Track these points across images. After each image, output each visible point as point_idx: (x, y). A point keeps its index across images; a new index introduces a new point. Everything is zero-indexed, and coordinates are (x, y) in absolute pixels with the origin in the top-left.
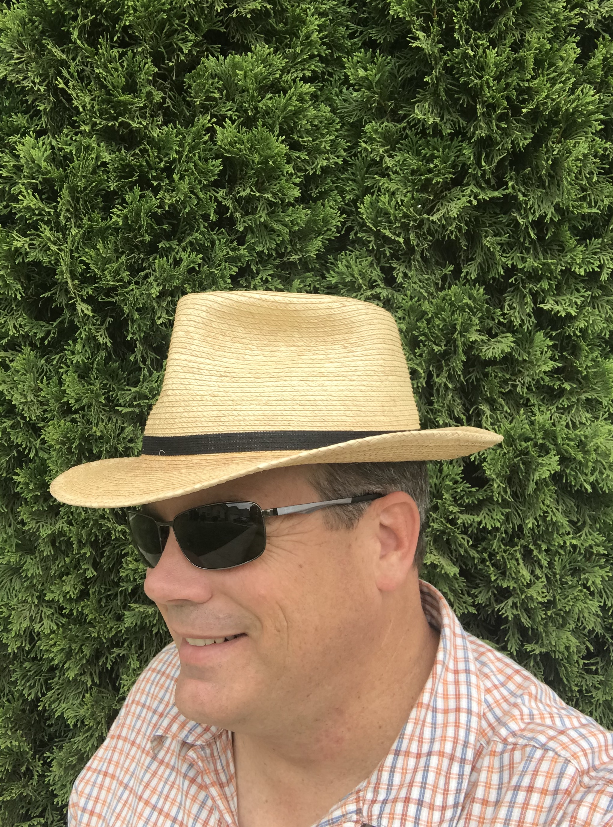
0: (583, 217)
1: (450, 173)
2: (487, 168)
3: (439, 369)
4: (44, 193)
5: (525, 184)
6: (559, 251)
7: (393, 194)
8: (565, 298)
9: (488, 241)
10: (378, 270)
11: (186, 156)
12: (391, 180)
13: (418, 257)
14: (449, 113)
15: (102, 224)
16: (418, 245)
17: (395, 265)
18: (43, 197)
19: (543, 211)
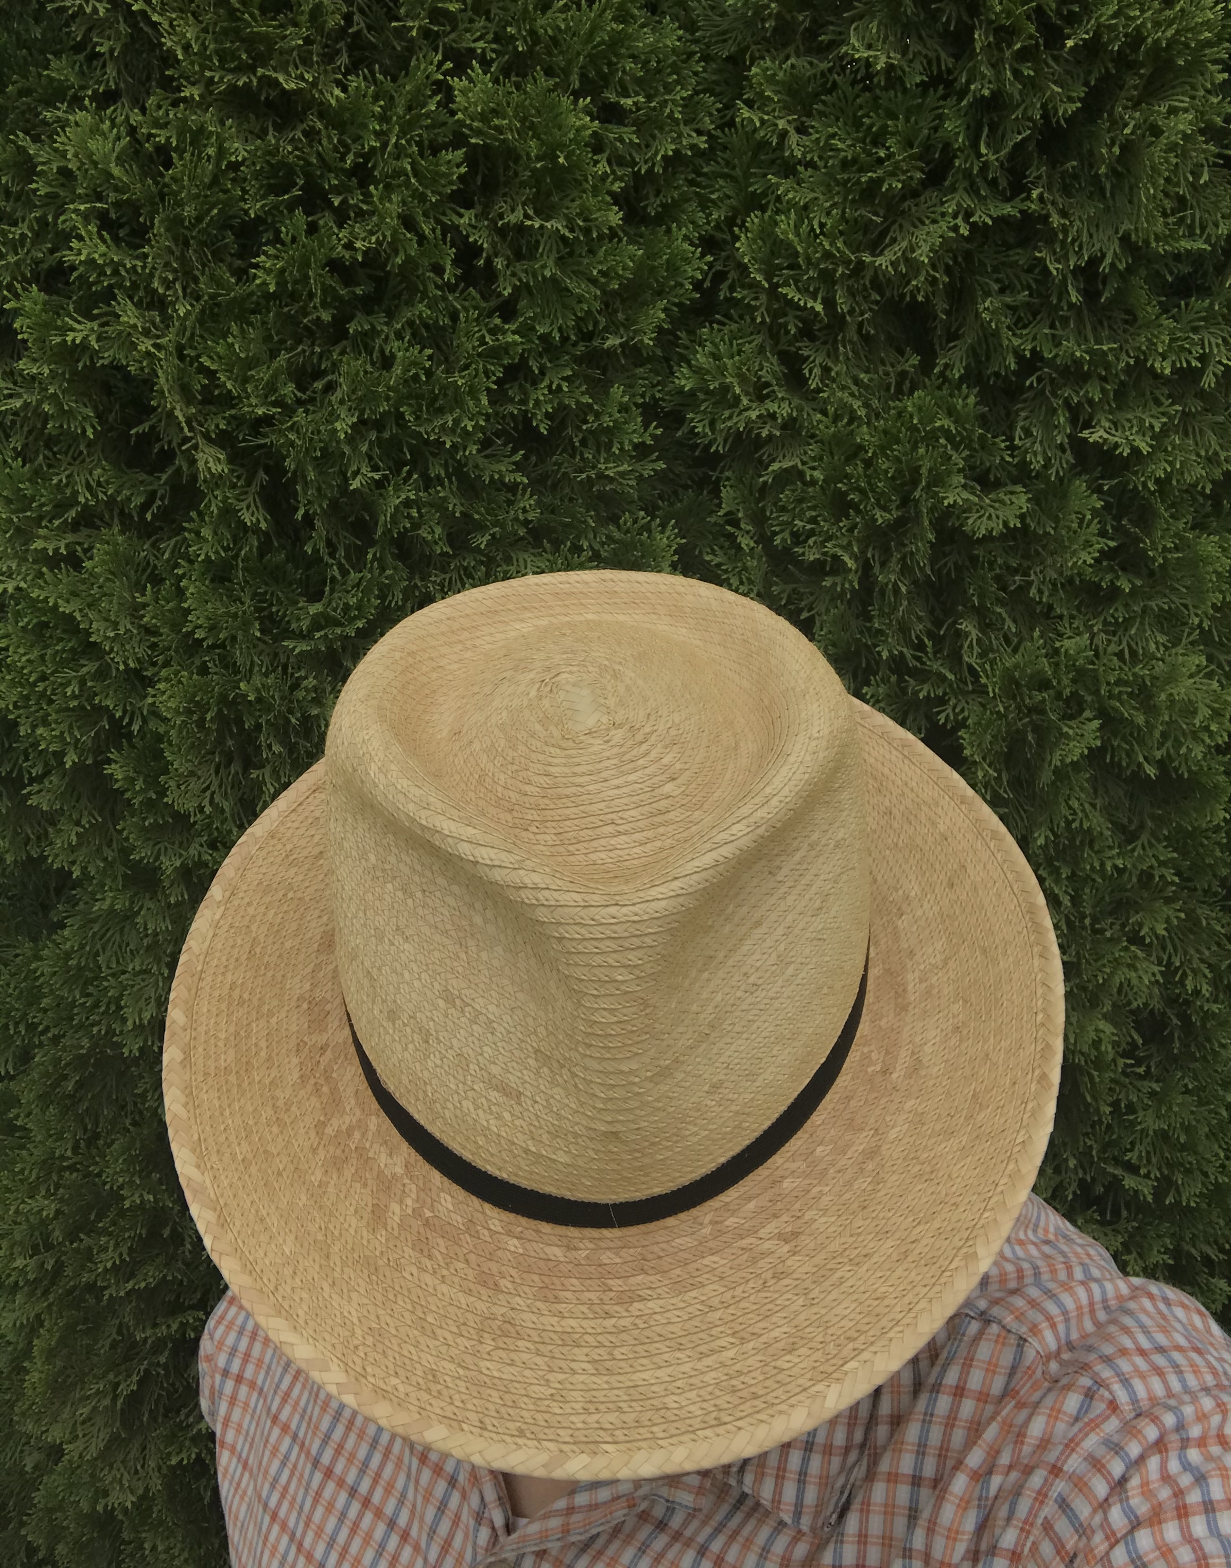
0: (1178, 258)
1: (918, 169)
2: (992, 158)
4: (121, 226)
5: (1066, 190)
6: (1126, 322)
7: (805, 210)
8: (1132, 415)
9: (987, 306)
10: (774, 360)
11: (396, 144)
12: (802, 182)
13: (852, 334)
14: (921, 39)
15: (239, 291)
16: (851, 312)
17: (805, 353)
19: (1097, 247)
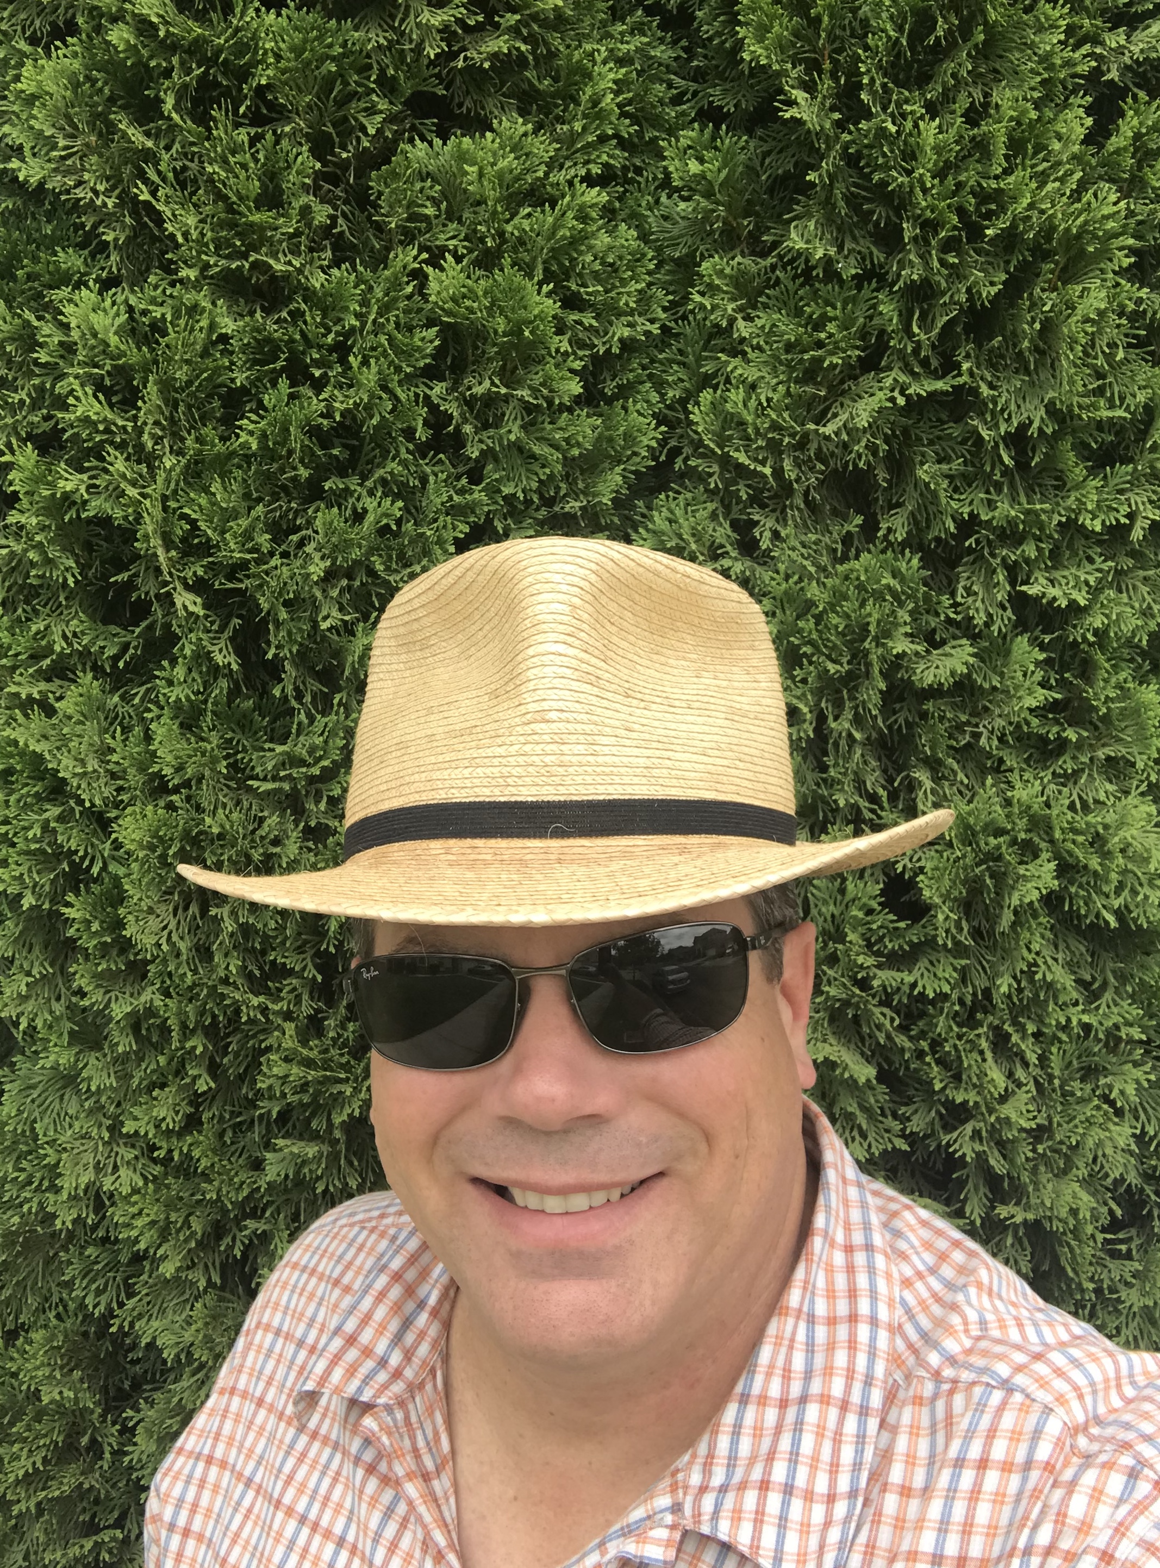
0: (1100, 425)
1: (857, 348)
2: (923, 337)
3: (839, 705)
4: (116, 393)
5: (993, 366)
6: (1056, 488)
7: (753, 387)
8: (1066, 573)
9: (924, 472)
10: (727, 525)
11: (374, 321)
12: (748, 361)
13: (799, 501)
14: (854, 239)
15: (220, 447)
16: (797, 480)
17: (756, 518)
18: (114, 399)
19: (1025, 415)
